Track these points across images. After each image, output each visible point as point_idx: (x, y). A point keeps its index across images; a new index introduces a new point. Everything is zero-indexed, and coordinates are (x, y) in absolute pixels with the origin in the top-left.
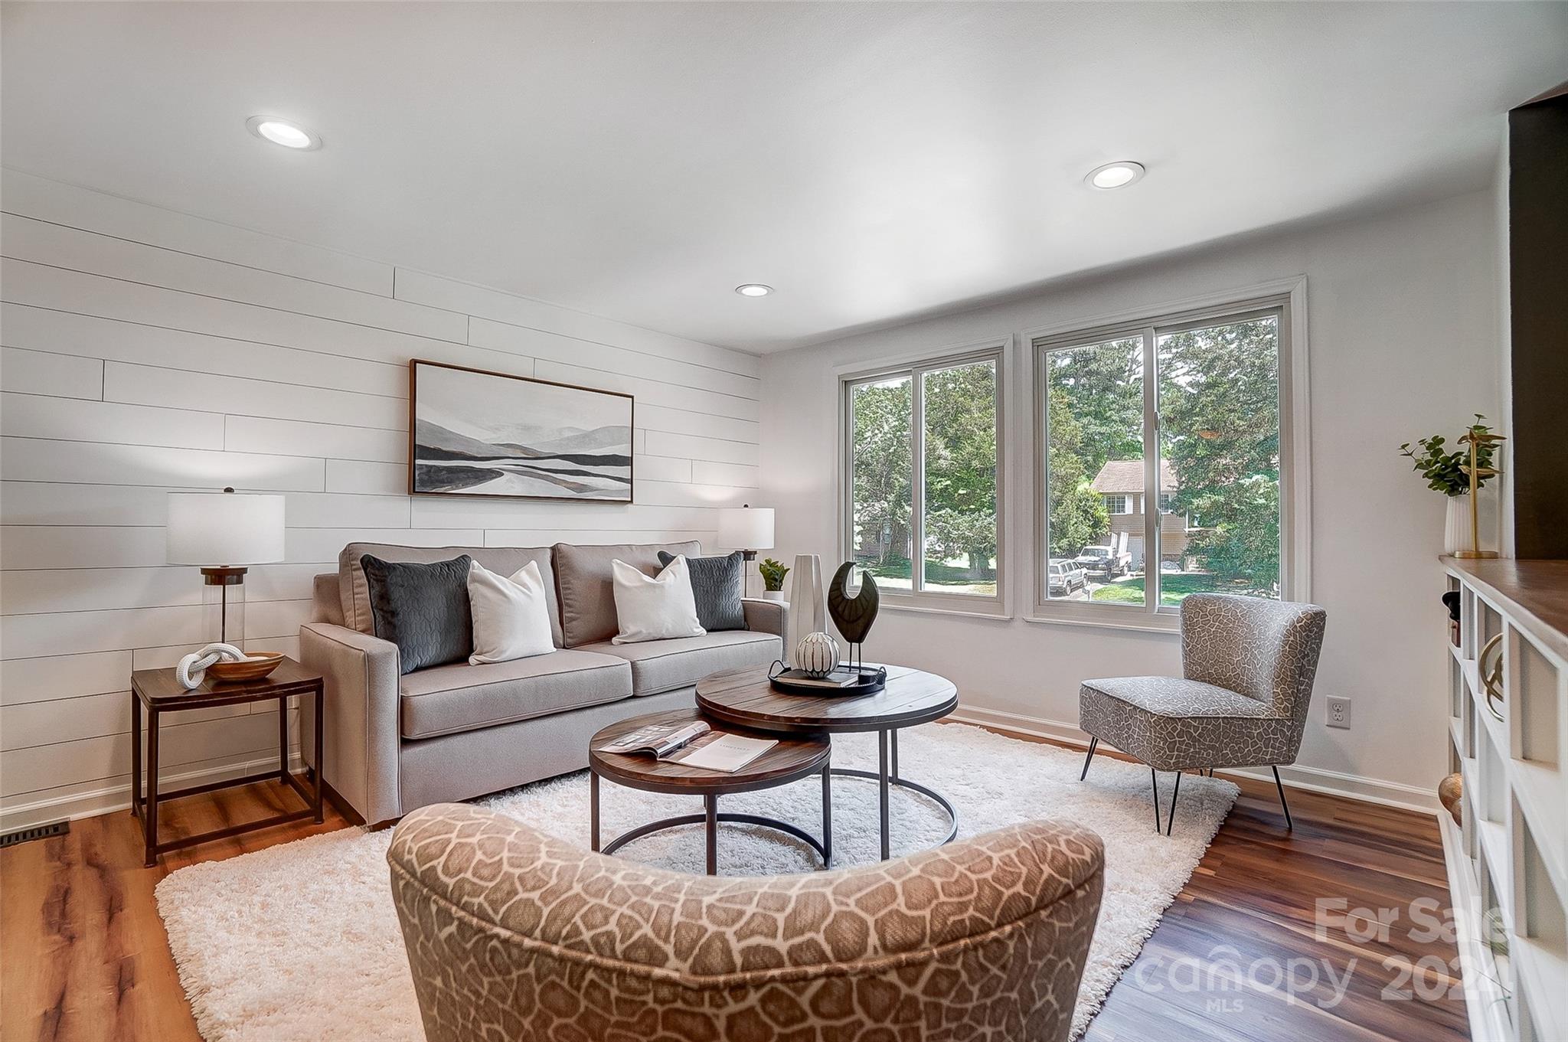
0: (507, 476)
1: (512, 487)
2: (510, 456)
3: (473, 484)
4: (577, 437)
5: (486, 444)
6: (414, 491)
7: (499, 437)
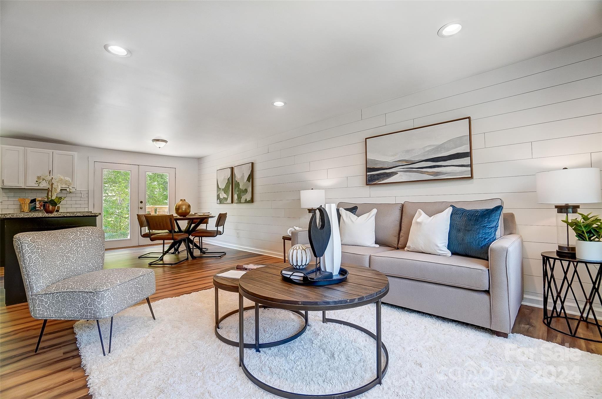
0: (399, 173)
1: (402, 178)
2: (401, 165)
3: (386, 179)
4: (433, 149)
5: (390, 162)
6: (367, 184)
7: (396, 158)
